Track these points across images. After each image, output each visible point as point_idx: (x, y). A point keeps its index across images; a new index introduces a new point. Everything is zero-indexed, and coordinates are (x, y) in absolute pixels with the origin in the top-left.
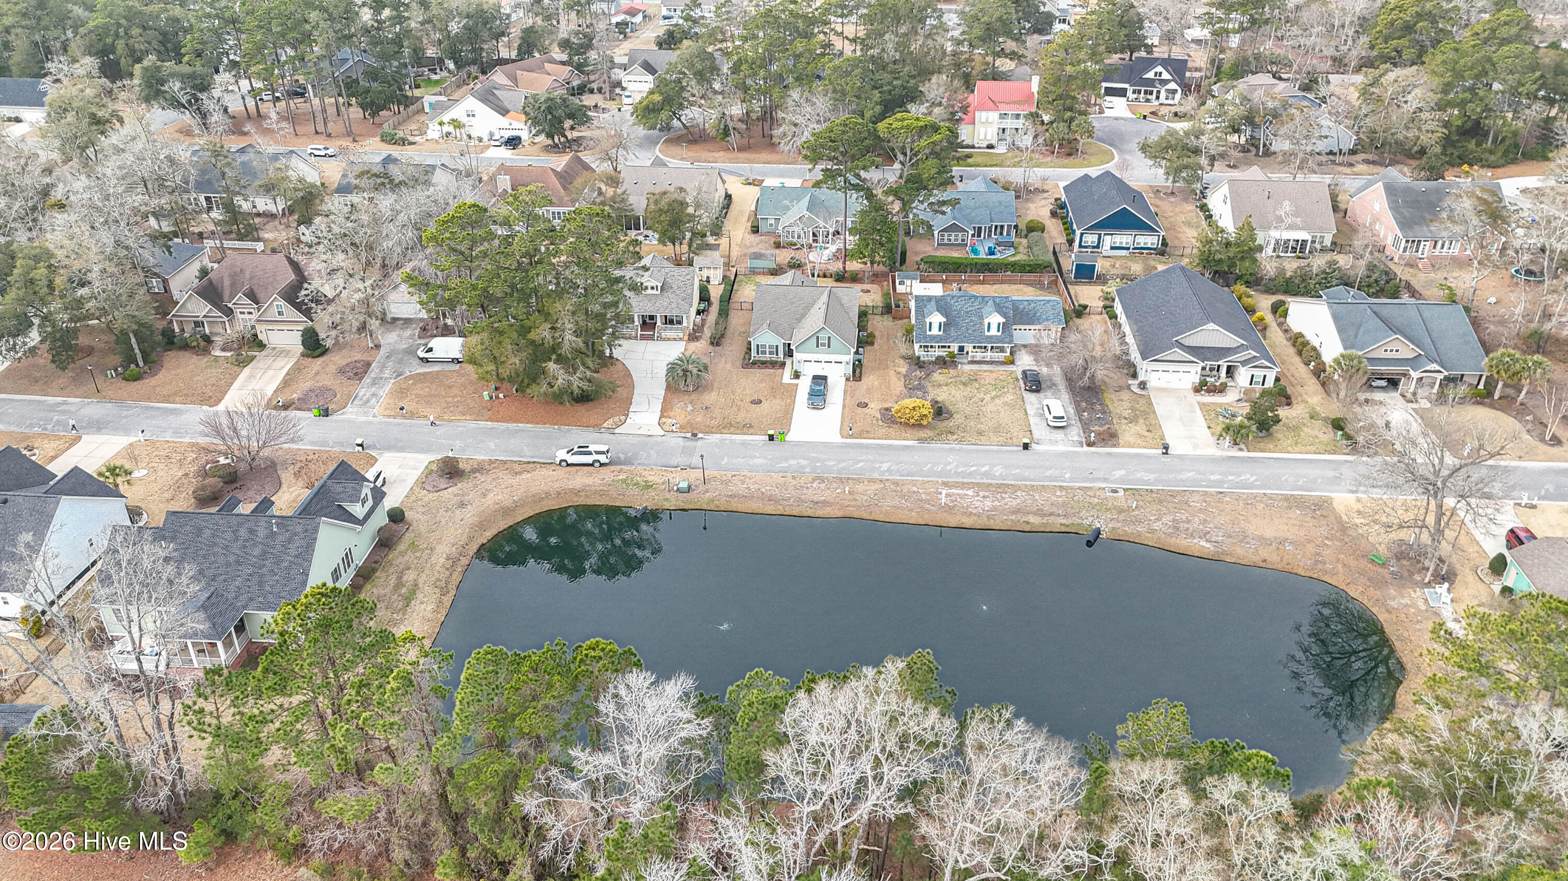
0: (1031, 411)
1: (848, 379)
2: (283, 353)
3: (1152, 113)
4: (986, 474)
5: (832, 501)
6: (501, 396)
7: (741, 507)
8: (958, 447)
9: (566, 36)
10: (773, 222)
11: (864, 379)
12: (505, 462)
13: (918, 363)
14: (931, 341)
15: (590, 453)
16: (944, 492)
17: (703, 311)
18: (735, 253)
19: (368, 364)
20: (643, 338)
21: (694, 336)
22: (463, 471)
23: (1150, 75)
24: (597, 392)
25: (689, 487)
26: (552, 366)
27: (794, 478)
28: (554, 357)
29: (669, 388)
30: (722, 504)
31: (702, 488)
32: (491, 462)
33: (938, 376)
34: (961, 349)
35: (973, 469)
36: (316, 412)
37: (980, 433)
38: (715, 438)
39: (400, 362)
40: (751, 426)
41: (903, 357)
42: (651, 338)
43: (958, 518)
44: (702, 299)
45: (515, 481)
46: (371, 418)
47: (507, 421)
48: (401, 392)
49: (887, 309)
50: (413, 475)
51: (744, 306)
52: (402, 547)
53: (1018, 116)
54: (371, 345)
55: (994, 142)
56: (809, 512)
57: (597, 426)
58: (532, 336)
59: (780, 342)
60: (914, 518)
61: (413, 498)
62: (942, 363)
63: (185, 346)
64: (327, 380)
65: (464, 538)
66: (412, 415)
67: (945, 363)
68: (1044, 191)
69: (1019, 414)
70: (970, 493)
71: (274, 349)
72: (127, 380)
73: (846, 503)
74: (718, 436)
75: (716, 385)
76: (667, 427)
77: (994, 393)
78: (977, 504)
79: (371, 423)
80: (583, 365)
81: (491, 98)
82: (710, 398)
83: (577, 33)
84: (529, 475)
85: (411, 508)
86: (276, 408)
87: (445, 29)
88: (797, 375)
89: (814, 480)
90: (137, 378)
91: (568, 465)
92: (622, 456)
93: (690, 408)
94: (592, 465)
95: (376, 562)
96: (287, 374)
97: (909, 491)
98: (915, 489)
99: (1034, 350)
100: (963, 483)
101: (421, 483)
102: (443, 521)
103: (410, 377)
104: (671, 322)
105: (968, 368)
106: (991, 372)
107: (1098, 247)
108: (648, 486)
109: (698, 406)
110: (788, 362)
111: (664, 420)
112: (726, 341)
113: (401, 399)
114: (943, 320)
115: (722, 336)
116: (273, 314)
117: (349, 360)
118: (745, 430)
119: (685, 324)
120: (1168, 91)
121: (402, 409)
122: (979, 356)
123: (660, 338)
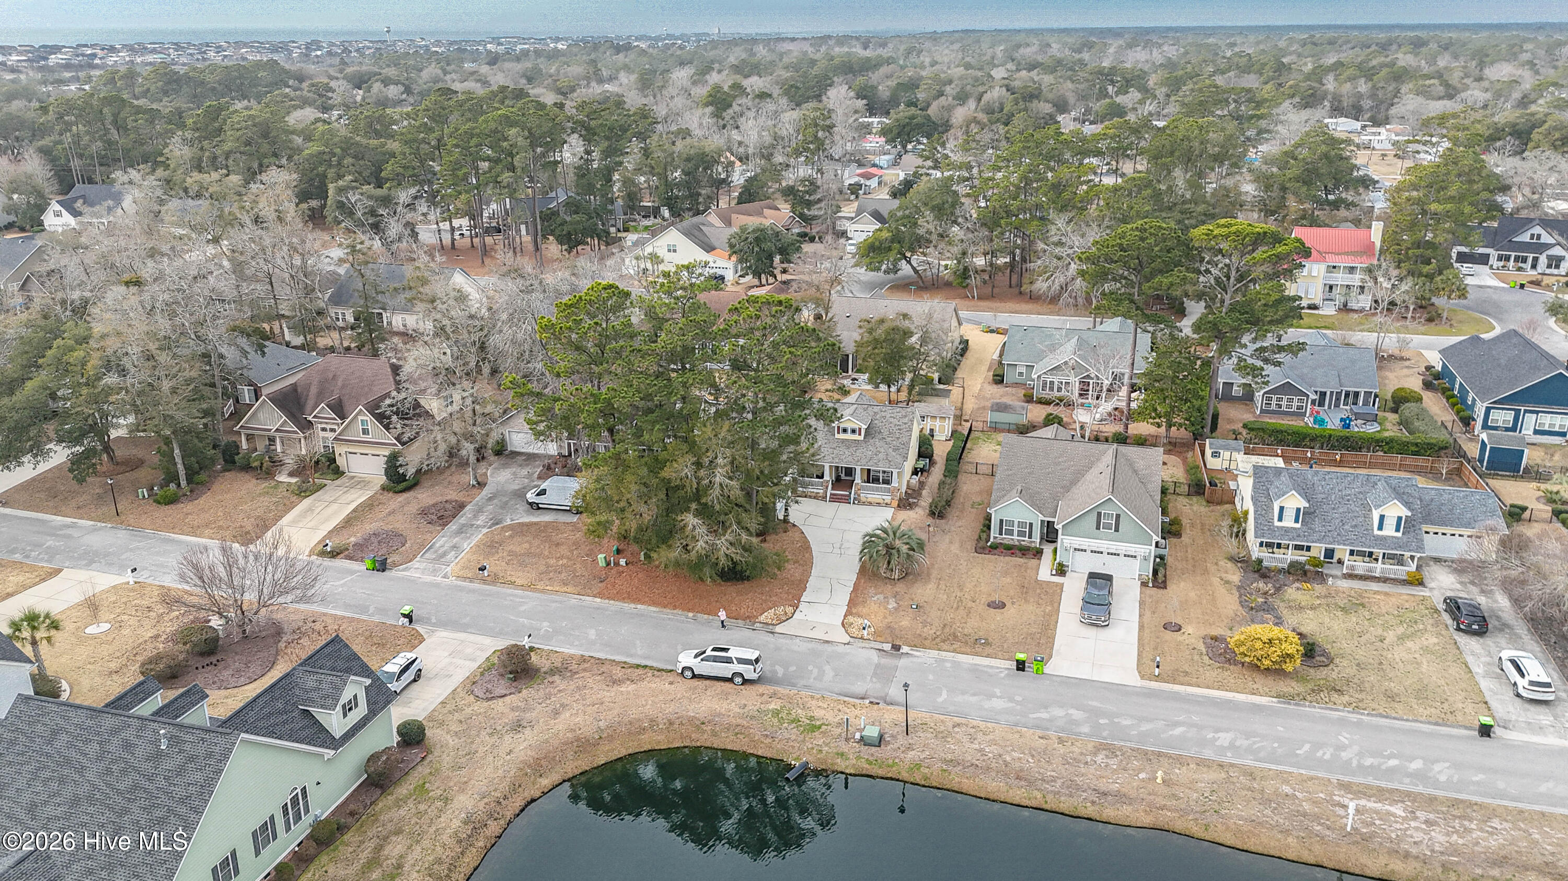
0: (1478, 669)
1: (1144, 584)
2: (362, 483)
3: (1531, 282)
4: (1418, 776)
5: (1133, 794)
6: (622, 562)
7: (968, 785)
8: (1354, 717)
9: (791, 183)
10: (1024, 370)
11: (1172, 587)
12: (601, 662)
13: (1259, 570)
14: (1282, 537)
15: (729, 661)
16: (1352, 806)
17: (922, 470)
18: (970, 406)
19: (462, 506)
20: (835, 499)
21: (905, 503)
22: (537, 670)
23: (1525, 238)
24: (754, 567)
25: (881, 737)
26: (691, 520)
27: (1061, 741)
28: (694, 506)
29: (863, 571)
30: (934, 773)
31: (902, 740)
32: (583, 659)
33: (1294, 592)
34: (1329, 553)
35: (1393, 762)
36: (369, 563)
37: (1391, 697)
38: (928, 656)
39: (504, 506)
40: (988, 643)
41: (1232, 559)
42: (846, 500)
43: (1383, 860)
44: (921, 455)
45: (608, 694)
46: (439, 579)
47: (623, 600)
48: (491, 546)
49: (1197, 488)
50: (464, 669)
51: (982, 469)
52: (402, 790)
53: (1352, 270)
54: (473, 482)
55: (1318, 301)
56: (1091, 811)
57: (750, 619)
58: (666, 473)
59: (1036, 518)
60: (1292, 847)
61: (449, 707)
62: (1298, 572)
63: (247, 468)
64: (400, 523)
65: (504, 786)
66: (495, 579)
67: (1305, 573)
68: (1402, 359)
69: (1455, 670)
70: (1398, 810)
71: (353, 477)
72: (159, 503)
73: (1160, 801)
74: (934, 653)
75: (934, 573)
76: (854, 631)
77: (1401, 630)
78: (1418, 836)
79: (437, 585)
80: (739, 523)
81: (697, 233)
82: (924, 592)
83: (803, 181)
84: (632, 687)
85: (442, 724)
86: (323, 554)
87: (663, 177)
88: (1061, 570)
89: (1097, 750)
90: (171, 500)
91: (694, 676)
92: (780, 671)
93: (892, 605)
94: (730, 680)
95: (352, 814)
96: (354, 511)
97: (1276, 793)
98: (1287, 789)
99: (1461, 567)
100: (1381, 790)
101: (471, 684)
102: (482, 749)
103: (510, 527)
104: (876, 480)
105: (1345, 584)
106: (1386, 594)
107: (1513, 429)
108: (813, 728)
109: (904, 603)
110: (1048, 549)
111: (850, 619)
112: (953, 513)
113: (488, 555)
114: (1303, 504)
115: (948, 503)
116: (356, 433)
117: (439, 499)
118: (979, 649)
119: (895, 484)
120: (1550, 258)
121: (483, 569)
122: (1361, 566)
123: (858, 501)
